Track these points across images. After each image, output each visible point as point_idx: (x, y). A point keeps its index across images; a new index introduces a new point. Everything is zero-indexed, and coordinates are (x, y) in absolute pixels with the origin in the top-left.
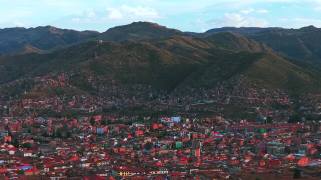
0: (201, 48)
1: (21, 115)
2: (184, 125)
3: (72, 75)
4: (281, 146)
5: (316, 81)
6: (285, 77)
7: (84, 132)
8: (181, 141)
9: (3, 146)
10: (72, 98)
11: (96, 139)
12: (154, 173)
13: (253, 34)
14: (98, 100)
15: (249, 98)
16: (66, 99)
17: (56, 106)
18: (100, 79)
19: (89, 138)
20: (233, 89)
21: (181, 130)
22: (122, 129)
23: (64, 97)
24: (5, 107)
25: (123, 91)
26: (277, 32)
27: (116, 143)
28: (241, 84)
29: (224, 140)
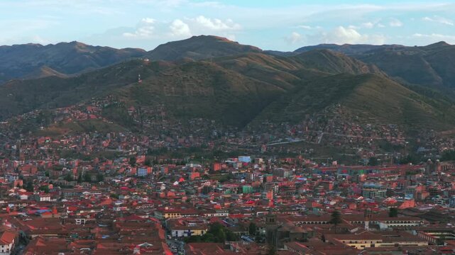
0: (285, 70)
1: (36, 158)
2: (256, 166)
3: (106, 105)
4: (382, 189)
5: (442, 113)
6: (399, 108)
7: (121, 174)
8: (250, 184)
9: (12, 190)
10: (105, 136)
11: (139, 181)
12: (209, 215)
13: (360, 54)
14: (141, 140)
15: (349, 136)
16: (97, 137)
17: (84, 147)
18: (146, 111)
19: (127, 182)
20: (326, 123)
21: (251, 172)
22: (171, 171)
23: (95, 135)
24: (15, 147)
25: (177, 127)
26: (394, 51)
27: (163, 188)
28: (337, 117)
29: (307, 183)
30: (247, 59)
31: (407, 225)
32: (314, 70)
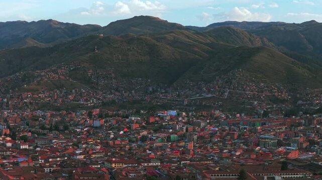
0: (201, 43)
1: (20, 109)
2: (180, 119)
3: (72, 69)
4: (274, 140)
5: (315, 76)
6: (284, 72)
7: (81, 125)
8: (176, 134)
9: (1, 139)
10: (71, 92)
11: (93, 131)
13: (254, 28)
14: (97, 94)
15: (247, 93)
16: (65, 93)
17: (55, 100)
18: (100, 73)
19: (85, 131)
20: (231, 83)
21: (177, 123)
22: (118, 122)
23: (64, 91)
24: (5, 100)
25: (123, 84)
26: (279, 27)
27: (112, 136)
28: (239, 79)
29: (218, 134)
30: (174, 35)
31: (295, 176)
32: (222, 43)
